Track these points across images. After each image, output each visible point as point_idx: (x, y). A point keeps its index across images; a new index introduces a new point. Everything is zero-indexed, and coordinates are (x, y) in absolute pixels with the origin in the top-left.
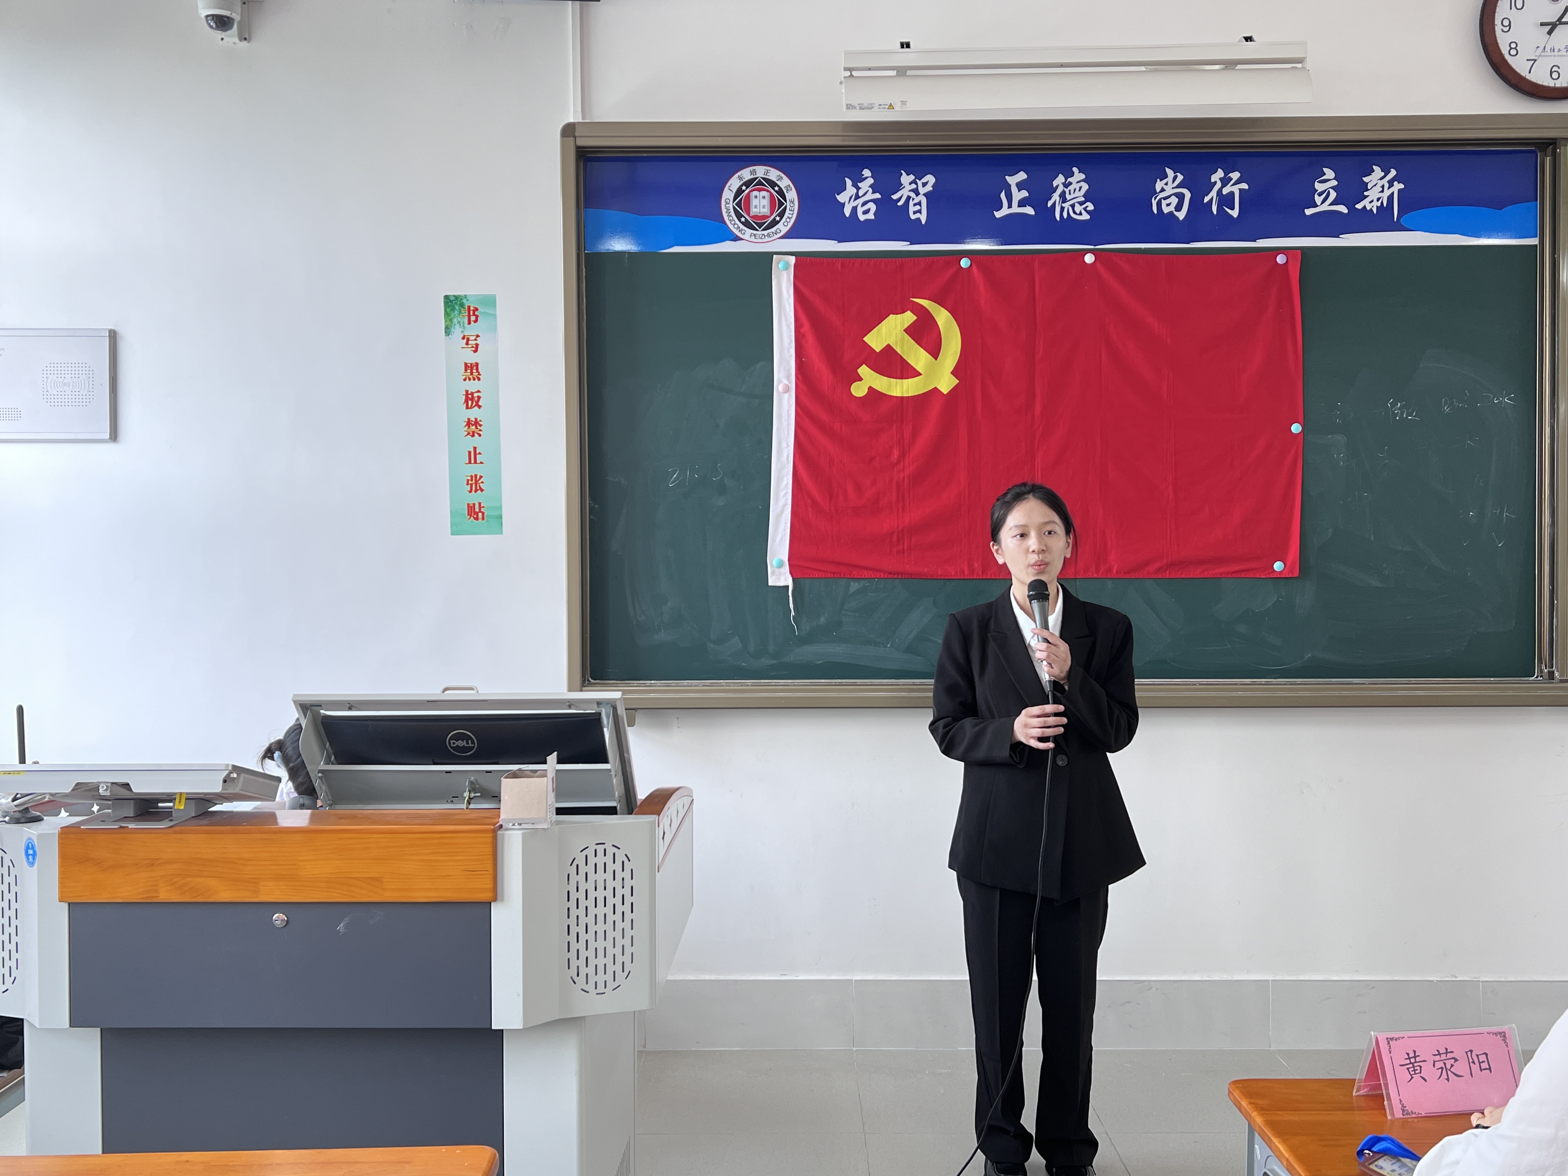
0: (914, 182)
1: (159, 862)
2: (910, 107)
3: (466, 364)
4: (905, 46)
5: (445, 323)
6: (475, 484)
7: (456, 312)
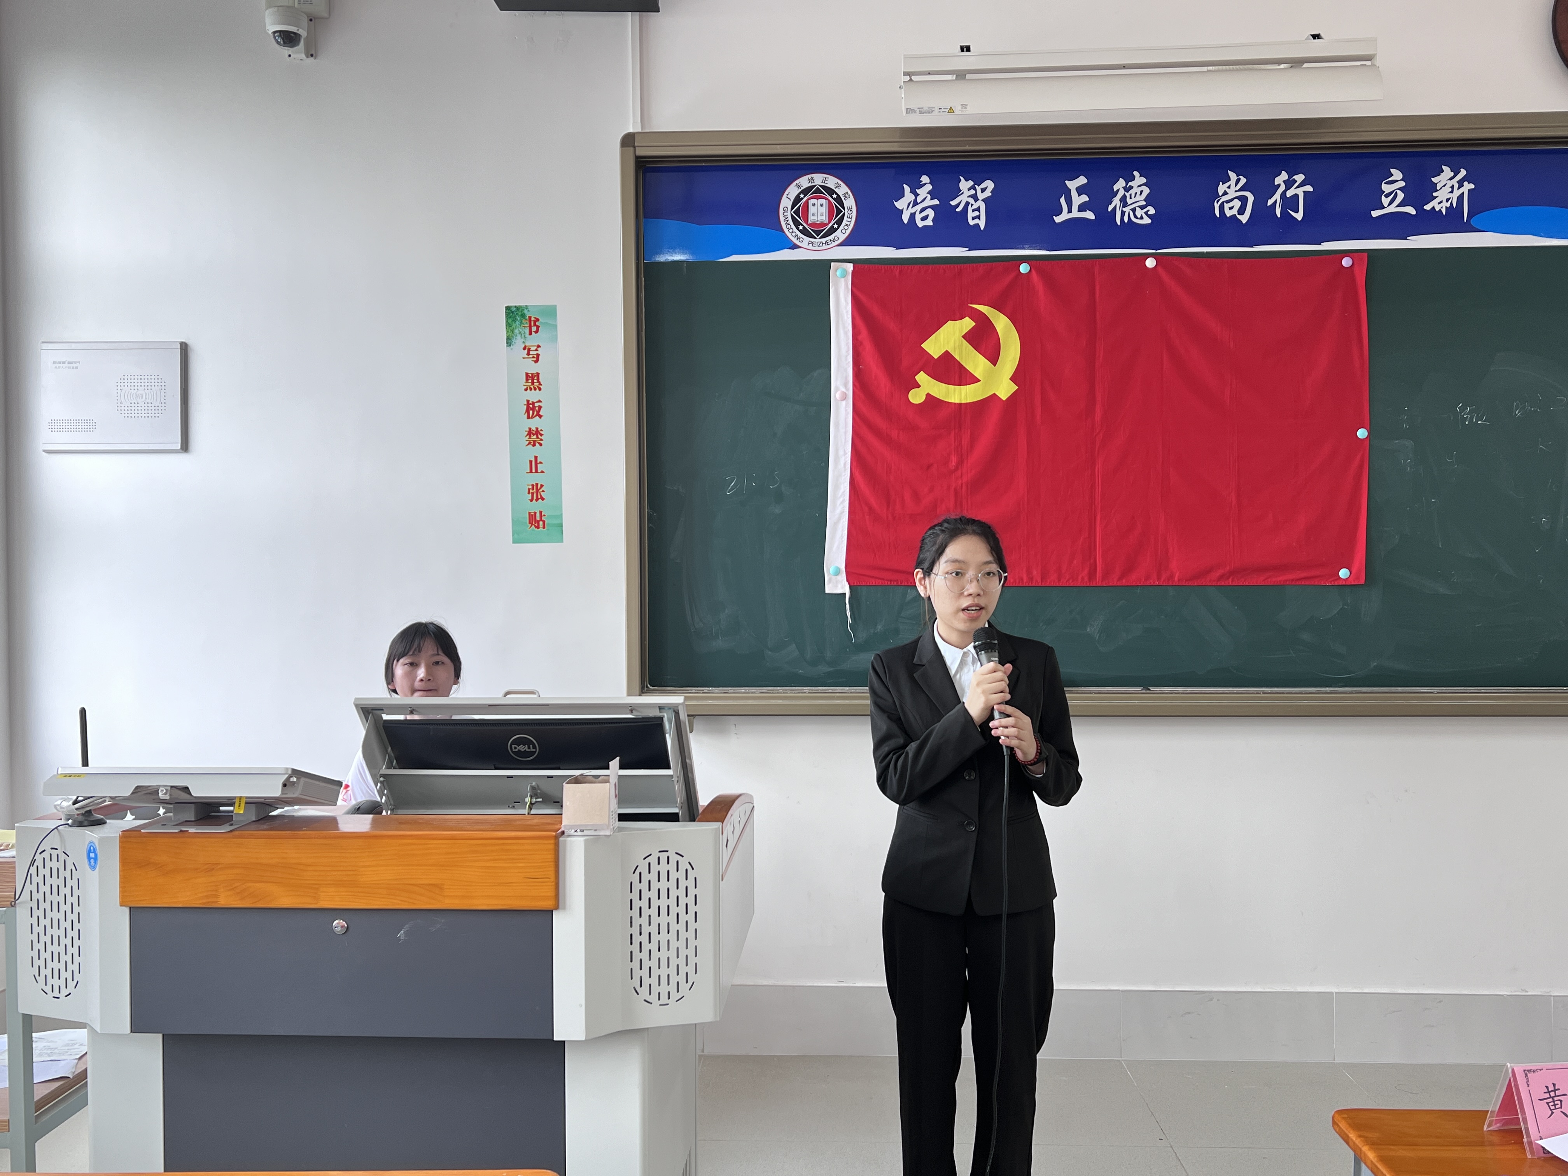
0: (973, 188)
1: (219, 867)
2: (970, 110)
3: (527, 374)
4: (965, 49)
5: (507, 334)
6: (536, 492)
7: (517, 323)
